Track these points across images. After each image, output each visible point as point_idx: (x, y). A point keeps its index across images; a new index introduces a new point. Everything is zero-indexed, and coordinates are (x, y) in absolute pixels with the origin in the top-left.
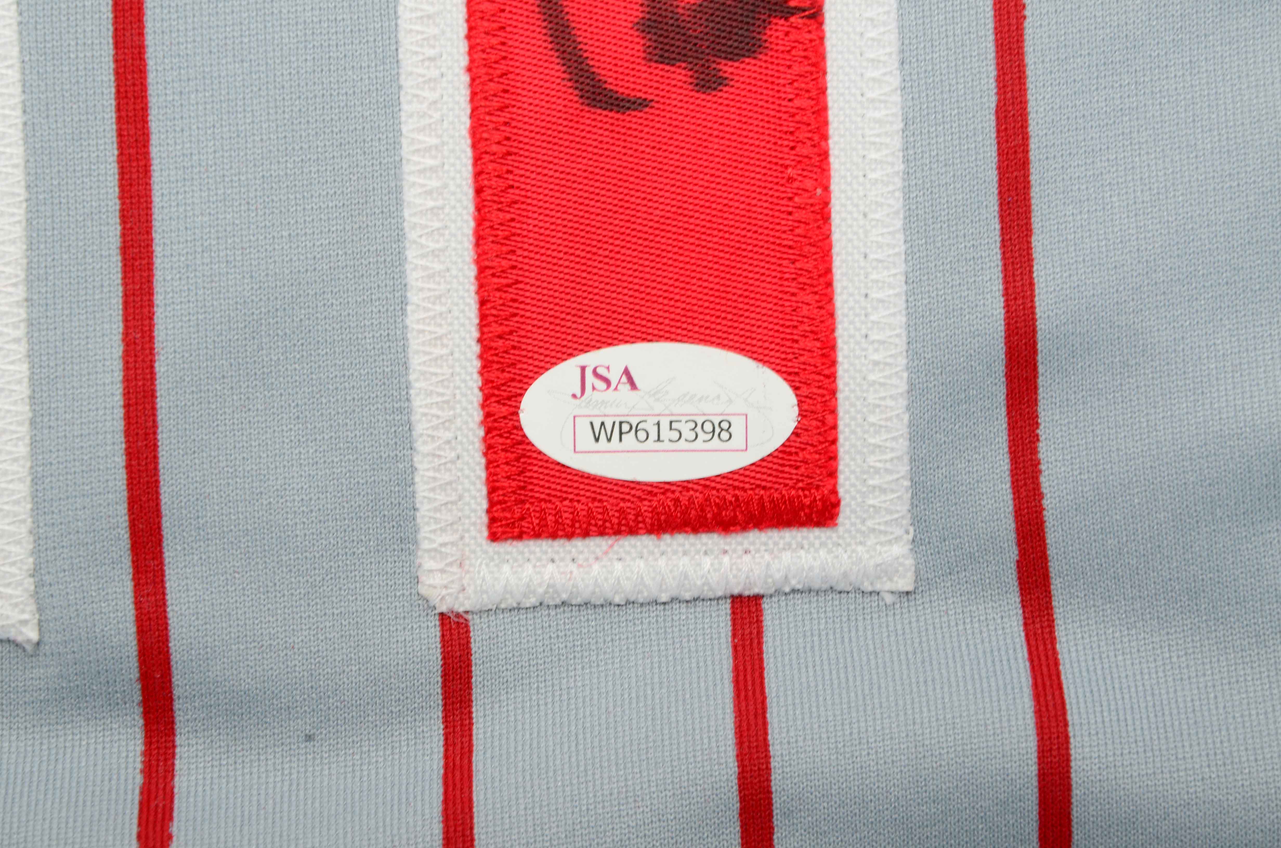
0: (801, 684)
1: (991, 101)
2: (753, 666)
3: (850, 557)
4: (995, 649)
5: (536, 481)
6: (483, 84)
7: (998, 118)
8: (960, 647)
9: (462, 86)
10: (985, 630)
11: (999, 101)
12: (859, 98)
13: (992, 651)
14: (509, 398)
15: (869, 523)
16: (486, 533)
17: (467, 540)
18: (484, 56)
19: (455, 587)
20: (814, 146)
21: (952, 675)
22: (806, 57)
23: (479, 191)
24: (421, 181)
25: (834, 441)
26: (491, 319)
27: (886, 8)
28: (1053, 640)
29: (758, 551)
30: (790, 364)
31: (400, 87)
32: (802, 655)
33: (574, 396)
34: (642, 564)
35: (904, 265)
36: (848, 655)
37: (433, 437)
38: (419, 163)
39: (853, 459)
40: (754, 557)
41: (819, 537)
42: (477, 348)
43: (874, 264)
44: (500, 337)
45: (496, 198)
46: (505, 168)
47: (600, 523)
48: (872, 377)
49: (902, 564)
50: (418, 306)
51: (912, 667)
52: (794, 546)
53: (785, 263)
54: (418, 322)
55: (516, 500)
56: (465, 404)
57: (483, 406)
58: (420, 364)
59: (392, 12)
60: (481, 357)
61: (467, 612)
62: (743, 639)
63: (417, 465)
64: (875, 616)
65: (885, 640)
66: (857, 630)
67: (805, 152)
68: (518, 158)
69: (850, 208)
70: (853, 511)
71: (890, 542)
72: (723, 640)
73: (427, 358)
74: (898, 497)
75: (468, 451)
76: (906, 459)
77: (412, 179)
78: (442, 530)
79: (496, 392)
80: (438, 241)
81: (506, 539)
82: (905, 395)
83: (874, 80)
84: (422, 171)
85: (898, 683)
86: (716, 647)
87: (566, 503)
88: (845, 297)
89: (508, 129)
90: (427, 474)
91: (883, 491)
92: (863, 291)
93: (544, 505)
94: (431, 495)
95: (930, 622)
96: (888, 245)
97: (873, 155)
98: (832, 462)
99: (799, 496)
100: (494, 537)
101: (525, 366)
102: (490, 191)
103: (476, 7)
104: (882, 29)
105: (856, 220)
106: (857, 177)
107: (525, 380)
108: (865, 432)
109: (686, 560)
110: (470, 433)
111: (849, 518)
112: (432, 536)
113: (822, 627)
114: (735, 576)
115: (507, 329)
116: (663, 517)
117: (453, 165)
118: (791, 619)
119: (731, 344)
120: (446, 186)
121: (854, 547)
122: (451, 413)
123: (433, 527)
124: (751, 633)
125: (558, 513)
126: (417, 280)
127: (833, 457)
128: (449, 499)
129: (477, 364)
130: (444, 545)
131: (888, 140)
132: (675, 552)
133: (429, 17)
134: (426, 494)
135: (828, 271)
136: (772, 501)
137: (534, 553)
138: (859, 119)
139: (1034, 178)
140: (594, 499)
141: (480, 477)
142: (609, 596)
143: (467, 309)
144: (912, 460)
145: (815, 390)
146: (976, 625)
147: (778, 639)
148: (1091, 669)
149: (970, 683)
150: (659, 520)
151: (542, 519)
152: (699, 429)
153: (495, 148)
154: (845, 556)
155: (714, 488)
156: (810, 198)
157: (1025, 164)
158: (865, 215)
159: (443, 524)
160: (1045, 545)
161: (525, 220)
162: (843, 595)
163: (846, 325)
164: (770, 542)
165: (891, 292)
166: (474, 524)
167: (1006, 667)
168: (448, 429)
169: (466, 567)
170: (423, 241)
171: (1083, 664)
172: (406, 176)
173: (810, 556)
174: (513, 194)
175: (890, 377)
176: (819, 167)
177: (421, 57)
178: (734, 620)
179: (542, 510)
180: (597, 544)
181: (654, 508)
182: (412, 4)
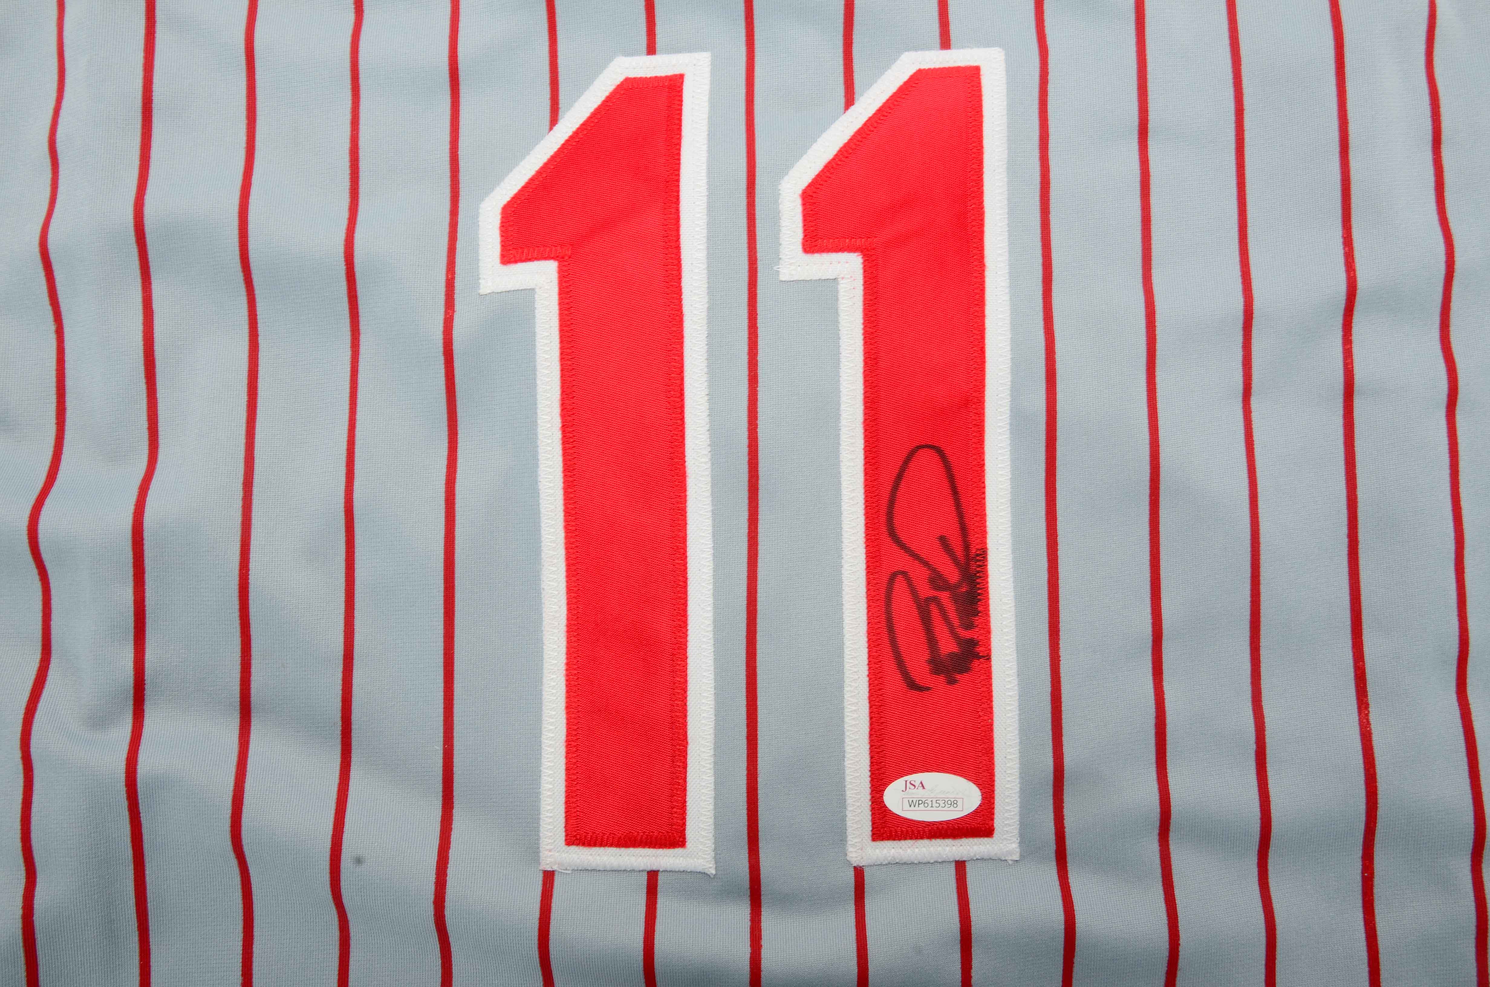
1: (1049, 689)
3: (998, 848)
5: (889, 821)
6: (873, 681)
7: (1051, 695)
8: (1035, 878)
9: (866, 682)
11: (1052, 690)
12: (1004, 687)
14: (880, 791)
15: (1005, 836)
16: (871, 838)
17: (864, 841)
18: (874, 671)
19: (860, 857)
20: (988, 704)
22: (985, 673)
23: (871, 718)
24: (851, 715)
25: (993, 808)
26: (874, 763)
28: (1067, 878)
29: (965, 845)
30: (979, 781)
31: (844, 681)
33: (903, 791)
34: (925, 849)
35: (1019, 747)
37: (853, 805)
39: (1000, 814)
40: (964, 848)
41: (987, 841)
42: (869, 774)
43: (1008, 746)
44: (877, 770)
45: (877, 721)
46: (880, 711)
47: (911, 835)
48: (1007, 786)
49: (1015, 851)
50: (849, 758)
52: (978, 844)
53: (978, 745)
54: (849, 764)
55: (881, 827)
56: (864, 793)
57: (871, 794)
59: (842, 655)
60: (870, 776)
61: (863, 866)
62: (960, 876)
63: (847, 815)
64: (1005, 868)
66: (998, 873)
67: (985, 706)
68: (884, 707)
69: (1000, 726)
70: (999, 832)
71: (1012, 843)
73: (851, 777)
74: (1015, 828)
75: (865, 809)
76: (1018, 814)
77: (848, 714)
78: (856, 837)
79: (875, 789)
80: (856, 736)
81: (878, 840)
82: (1019, 792)
83: (1009, 681)
84: (851, 711)
87: (899, 828)
88: (998, 758)
89: (882, 697)
90: (851, 818)
91: (1010, 825)
92: (1004, 756)
93: (891, 828)
94: (852, 825)
95: (1024, 871)
96: (1013, 740)
97: (1008, 708)
98: (992, 815)
99: (980, 827)
100: (874, 840)
101: (886, 780)
102: (875, 719)
103: (871, 654)
104: (1011, 664)
105: (1002, 730)
106: (1002, 716)
107: (886, 785)
108: (1004, 805)
109: (940, 848)
110: (866, 803)
111: (998, 834)
112: (852, 840)
113: (987, 871)
114: (957, 854)
115: (879, 767)
117: (862, 709)
118: (976, 869)
119: (958, 773)
120: (859, 716)
121: (999, 844)
122: (860, 796)
123: (852, 836)
124: (962, 874)
125: (896, 832)
126: (849, 749)
128: (858, 826)
129: (869, 779)
130: (856, 842)
131: (1014, 703)
132: (936, 845)
134: (850, 825)
135: (992, 749)
136: (971, 828)
137: (887, 845)
138: (1004, 695)
140: (908, 827)
141: (869, 819)
143: (866, 760)
144: (1020, 815)
145: (987, 790)
147: (972, 876)
150: (931, 834)
151: (890, 834)
152: (946, 803)
153: (877, 704)
154: (996, 847)
155: (951, 824)
158: (1005, 729)
159: (856, 835)
161: (886, 729)
162: (994, 861)
163: (998, 767)
164: (970, 842)
165: (1014, 756)
166: (867, 835)
168: (859, 802)
169: (864, 850)
170: (851, 736)
173: (983, 847)
174: (883, 720)
175: (1013, 786)
178: (956, 869)
179: (891, 830)
180: (909, 842)
181: (930, 830)
182: (849, 653)
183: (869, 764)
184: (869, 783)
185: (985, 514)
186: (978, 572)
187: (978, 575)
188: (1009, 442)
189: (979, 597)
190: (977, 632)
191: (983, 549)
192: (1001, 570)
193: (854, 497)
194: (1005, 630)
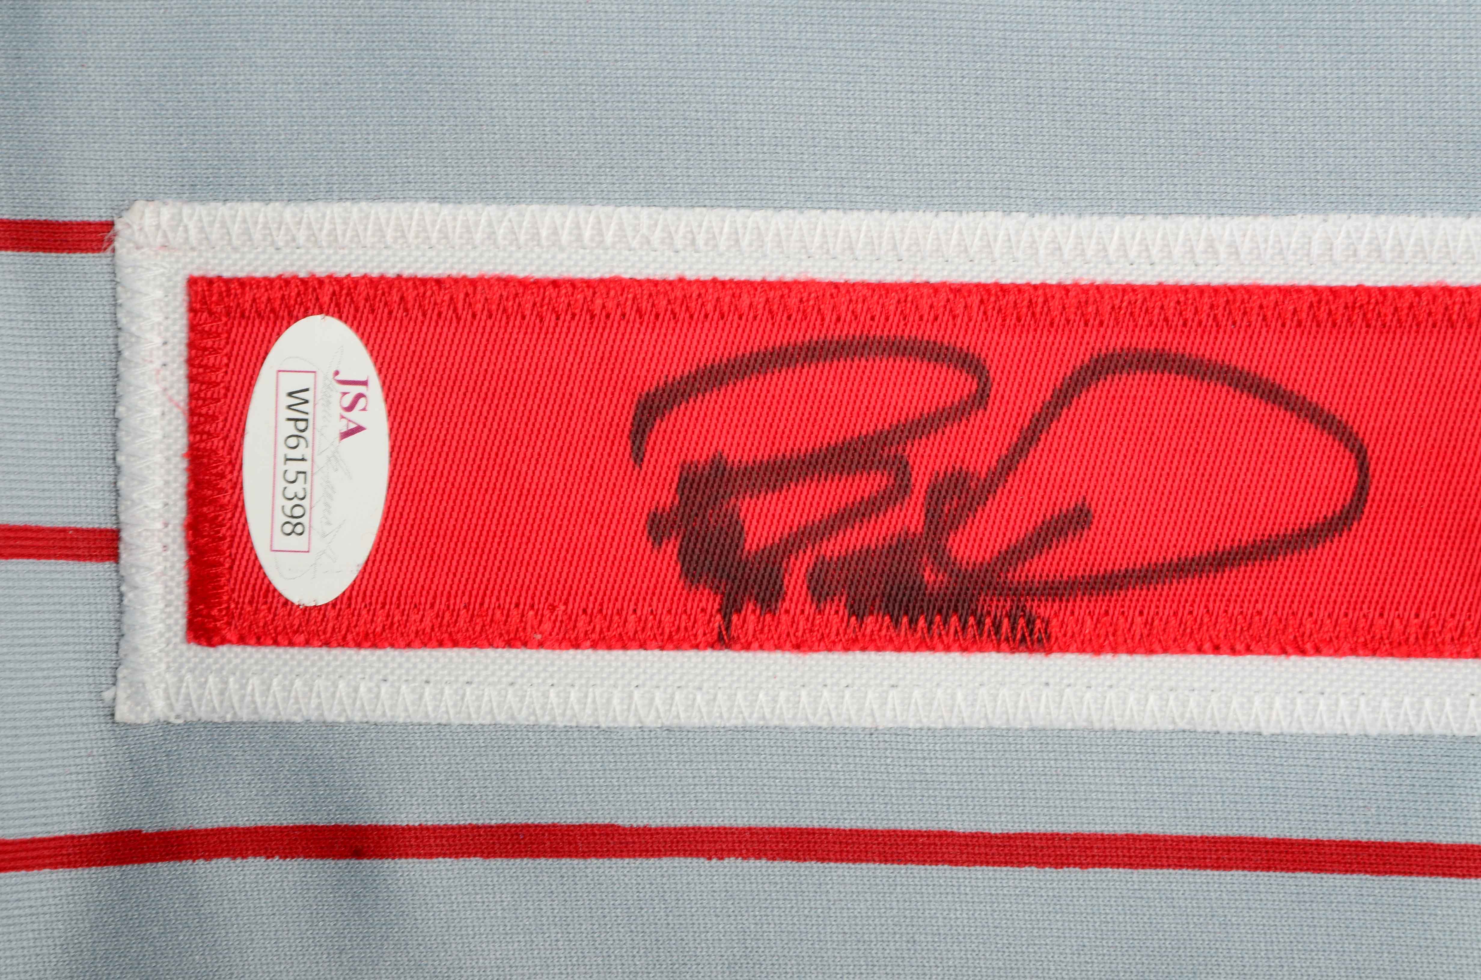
0: (19, 596)
1: (624, 820)
2: (43, 548)
3: (154, 655)
4: (48, 804)
5: (249, 329)
6: (666, 293)
7: (607, 826)
8: (52, 767)
9: (664, 271)
10: (70, 794)
11: (624, 829)
12: (635, 683)
13: (45, 800)
14: (337, 305)
15: (189, 677)
16: (197, 274)
17: (190, 254)
18: (694, 296)
19: (140, 239)
20: (586, 633)
21: (20, 757)
22: (679, 628)
23: (555, 283)
24: (568, 224)
25: (276, 643)
26: (422, 290)
27: (726, 716)
28: (54, 866)
29: (166, 559)
30: (360, 599)
31: (666, 207)
32: (51, 600)
33: (337, 373)
34: (158, 437)
35: (457, 722)
36: (49, 649)
37: (300, 223)
38: (587, 223)
39: (257, 663)
40: (159, 554)
41: (176, 624)
42: (391, 273)
43: (461, 692)
44: (402, 298)
45: (546, 301)
46: (577, 311)
47: (202, 395)
48: (342, 685)
49: (143, 710)
50: (438, 214)
51: (33, 715)
52: (169, 597)
53: (466, 599)
54: (422, 214)
55: (229, 307)
56: (334, 258)
57: (330, 277)
58: (377, 213)
59: (744, 203)
60: (382, 277)
61: (114, 250)
62: (72, 539)
63: (272, 205)
64: (91, 680)
65: (64, 689)
66: (75, 660)
67: (580, 624)
68: (587, 326)
69: (520, 668)
70: (202, 661)
71: (168, 698)
72: (72, 518)
73: (383, 221)
74: (214, 708)
75: (284, 259)
76: (254, 718)
77: (571, 215)
78: (202, 230)
79: (344, 292)
80: (505, 239)
81: (189, 295)
82: (321, 719)
83: (652, 700)
84: (578, 227)
85: (16, 699)
86: (65, 511)
87: (225, 360)
88: (428, 660)
89: (617, 318)
90: (261, 215)
91: (222, 693)
92: (432, 679)
93: (225, 335)
94: (239, 219)
95: (81, 737)
96: (479, 707)
97: (573, 695)
98: (254, 640)
99: (220, 604)
100: (193, 282)
101: (370, 324)
102: (554, 295)
103: (745, 290)
104: (704, 710)
105: (507, 675)
106: (552, 677)
107: (356, 323)
108: (285, 677)
109: (159, 483)
110: (302, 263)
111: (195, 656)
112: (195, 218)
113: (81, 623)
114: (140, 534)
115: (410, 306)
116: (205, 460)
117: (583, 259)
118: (91, 591)
119: (384, 539)
120: (562, 249)
121: (165, 660)
122: (324, 244)
123: (205, 220)
124: (79, 548)
125: (215, 351)
126: (465, 215)
127: (259, 642)
128: (234, 237)
129: (375, 273)
130: (186, 230)
131: (588, 711)
132: (168, 472)
133: (737, 241)
134: (240, 213)
135: (455, 644)
136: (218, 576)
137: (174, 324)
138: (612, 682)
139: (543, 862)
140: (227, 389)
141: (256, 271)
142: (125, 401)
143: (433, 265)
144: (253, 724)
145: (331, 625)
146: (74, 786)
147: (70, 576)
148: (20, 904)
149: (11, 774)
150: (203, 457)
151: (209, 333)
152: (296, 501)
153: (599, 302)
154: (155, 651)
155: (233, 516)
156: (532, 627)
157: (557, 853)
158: (512, 684)
159: (208, 230)
160: (156, 861)
161: (523, 331)
162: (114, 648)
163: (398, 660)
164: (174, 573)
165: (430, 709)
166: (207, 263)
167: (27, 814)
168: (308, 240)
169: (161, 252)
170: (505, 223)
171: (26, 896)
172: (573, 209)
173: (157, 613)
174: (550, 318)
175: (341, 703)
176: (564, 638)
177: (695, 230)
178: (93, 531)
179: (219, 335)
180: (180, 390)
181: (215, 452)
182: (750, 222)
183: (420, 275)
184: (361, 272)
185: (1151, 651)
186: (980, 623)
187: (971, 620)
188: (1373, 732)
189: (905, 620)
190: (802, 612)
191: (1049, 638)
192: (983, 691)
193: (1216, 253)
194: (804, 693)
